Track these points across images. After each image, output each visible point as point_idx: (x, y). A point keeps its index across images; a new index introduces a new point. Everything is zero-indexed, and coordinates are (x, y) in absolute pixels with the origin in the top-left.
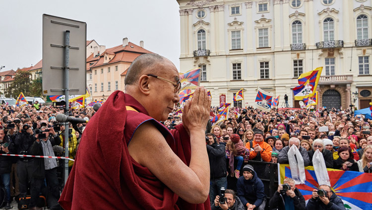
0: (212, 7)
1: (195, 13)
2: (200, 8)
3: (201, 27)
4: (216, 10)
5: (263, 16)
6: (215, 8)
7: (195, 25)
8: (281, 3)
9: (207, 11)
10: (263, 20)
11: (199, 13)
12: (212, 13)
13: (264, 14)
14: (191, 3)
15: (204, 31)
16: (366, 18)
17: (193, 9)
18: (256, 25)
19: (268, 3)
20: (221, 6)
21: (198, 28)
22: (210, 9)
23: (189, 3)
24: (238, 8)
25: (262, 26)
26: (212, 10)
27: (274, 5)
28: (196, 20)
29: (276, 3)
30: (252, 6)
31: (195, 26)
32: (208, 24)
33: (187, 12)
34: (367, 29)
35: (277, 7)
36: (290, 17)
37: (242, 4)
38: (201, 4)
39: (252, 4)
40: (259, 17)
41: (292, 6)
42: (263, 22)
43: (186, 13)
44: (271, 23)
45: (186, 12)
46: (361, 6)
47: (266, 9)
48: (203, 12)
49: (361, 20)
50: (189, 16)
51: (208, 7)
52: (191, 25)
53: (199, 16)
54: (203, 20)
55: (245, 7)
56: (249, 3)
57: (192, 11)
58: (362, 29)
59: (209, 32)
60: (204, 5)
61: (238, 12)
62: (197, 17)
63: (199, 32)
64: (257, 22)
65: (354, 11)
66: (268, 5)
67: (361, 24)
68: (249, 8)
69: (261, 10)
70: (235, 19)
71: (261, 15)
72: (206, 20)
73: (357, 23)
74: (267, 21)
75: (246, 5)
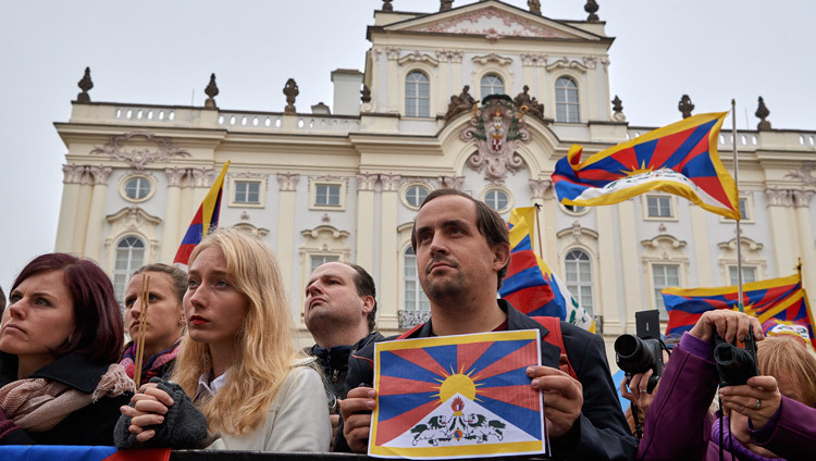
0: (175, 171)
1: (118, 183)
2: (134, 168)
3: (133, 228)
4: (188, 182)
5: (326, 219)
6: (185, 176)
7: (110, 220)
8: (378, 189)
9: (158, 183)
10: (326, 229)
11: (131, 183)
12: (174, 191)
13: (330, 215)
14: (109, 149)
15: (140, 244)
16: (588, 259)
17: (114, 168)
18: (304, 243)
19: (344, 185)
20: (204, 172)
21: (120, 230)
22: (168, 177)
23: (101, 146)
24: (255, 186)
25: (321, 248)
26: (175, 180)
27: (358, 192)
28: (116, 206)
29: (363, 186)
30: (298, 188)
31: (111, 222)
32: (156, 222)
33: (91, 174)
34: (590, 288)
35: (366, 199)
36: (399, 232)
37: (267, 175)
38: (139, 158)
39: (297, 181)
40: (315, 221)
41: (405, 202)
42: (325, 236)
43: (87, 179)
44: (347, 244)
45: (88, 173)
46: (574, 226)
47: (335, 201)
48: (145, 183)
49: (575, 264)
50: (97, 187)
51: (163, 170)
52: (97, 217)
53: (131, 194)
54: (140, 206)
55: (277, 187)
56: (288, 176)
57: (109, 175)
58: (579, 288)
59: (156, 247)
60: (150, 160)
61: (254, 198)
62: (124, 194)
63: (123, 244)
64: (307, 235)
65: (559, 237)
66: (342, 190)
67: (575, 275)
68: (288, 190)
69: (320, 200)
70: (245, 217)
71: (322, 215)
72: (150, 208)
73: (567, 269)
74: (337, 234)
75: (279, 180)
